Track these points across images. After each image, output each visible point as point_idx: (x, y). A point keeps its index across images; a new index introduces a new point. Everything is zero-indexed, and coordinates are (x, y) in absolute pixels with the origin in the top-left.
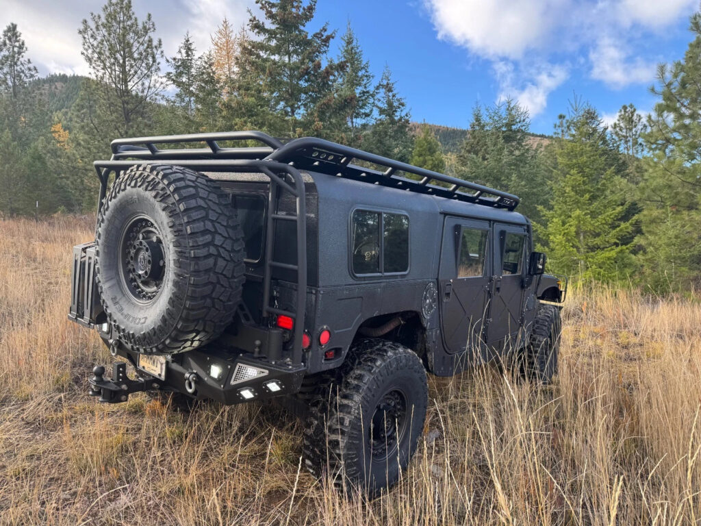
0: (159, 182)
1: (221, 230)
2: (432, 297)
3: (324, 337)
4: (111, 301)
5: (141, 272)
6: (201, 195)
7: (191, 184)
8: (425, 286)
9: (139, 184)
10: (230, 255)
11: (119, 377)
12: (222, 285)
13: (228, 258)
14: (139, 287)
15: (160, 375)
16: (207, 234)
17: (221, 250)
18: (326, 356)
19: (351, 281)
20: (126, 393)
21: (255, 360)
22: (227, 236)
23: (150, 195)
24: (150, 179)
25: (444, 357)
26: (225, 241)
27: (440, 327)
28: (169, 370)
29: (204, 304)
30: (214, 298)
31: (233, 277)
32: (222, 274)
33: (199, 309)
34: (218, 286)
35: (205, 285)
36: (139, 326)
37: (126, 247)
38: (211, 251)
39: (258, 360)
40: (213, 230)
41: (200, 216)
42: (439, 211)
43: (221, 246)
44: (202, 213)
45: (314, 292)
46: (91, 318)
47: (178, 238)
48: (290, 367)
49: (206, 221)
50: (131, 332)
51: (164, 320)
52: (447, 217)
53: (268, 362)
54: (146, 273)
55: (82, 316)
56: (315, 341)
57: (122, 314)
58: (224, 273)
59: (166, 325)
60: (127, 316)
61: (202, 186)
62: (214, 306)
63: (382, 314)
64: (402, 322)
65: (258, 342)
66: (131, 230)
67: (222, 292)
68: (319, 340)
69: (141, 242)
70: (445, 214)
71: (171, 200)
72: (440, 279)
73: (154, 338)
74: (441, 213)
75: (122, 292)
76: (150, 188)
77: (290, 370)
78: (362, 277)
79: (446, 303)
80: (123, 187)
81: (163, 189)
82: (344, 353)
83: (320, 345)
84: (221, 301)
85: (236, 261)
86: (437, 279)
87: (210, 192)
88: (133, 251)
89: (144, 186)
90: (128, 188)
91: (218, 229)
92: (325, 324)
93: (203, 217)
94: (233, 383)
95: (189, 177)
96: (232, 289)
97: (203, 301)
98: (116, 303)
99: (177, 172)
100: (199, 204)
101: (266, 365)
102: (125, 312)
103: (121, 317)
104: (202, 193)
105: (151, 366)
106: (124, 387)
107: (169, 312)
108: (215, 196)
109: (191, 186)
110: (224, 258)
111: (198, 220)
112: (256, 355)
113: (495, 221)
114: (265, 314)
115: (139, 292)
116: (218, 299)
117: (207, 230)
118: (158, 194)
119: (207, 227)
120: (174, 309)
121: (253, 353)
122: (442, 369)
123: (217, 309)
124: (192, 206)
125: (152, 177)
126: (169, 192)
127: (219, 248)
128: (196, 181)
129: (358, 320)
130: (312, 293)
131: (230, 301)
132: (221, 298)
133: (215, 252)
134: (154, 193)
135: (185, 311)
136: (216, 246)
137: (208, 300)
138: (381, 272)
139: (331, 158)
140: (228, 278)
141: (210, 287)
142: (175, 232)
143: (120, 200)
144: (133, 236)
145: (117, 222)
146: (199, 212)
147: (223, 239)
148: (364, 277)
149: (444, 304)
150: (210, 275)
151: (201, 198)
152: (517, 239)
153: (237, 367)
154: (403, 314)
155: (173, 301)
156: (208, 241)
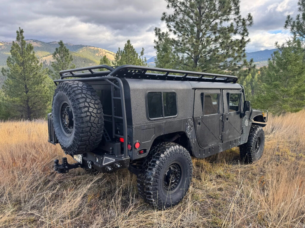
0: (68, 89)
1: (91, 105)
2: (191, 125)
3: (137, 145)
4: (58, 135)
5: (66, 123)
6: (83, 92)
7: (80, 88)
8: (186, 121)
9: (62, 90)
10: (96, 115)
11: (64, 163)
12: (94, 127)
13: (95, 116)
14: (67, 129)
15: (80, 162)
16: (85, 108)
17: (92, 114)
18: (139, 152)
19: (148, 122)
20: (68, 169)
21: (110, 155)
22: (94, 107)
23: (65, 94)
24: (65, 88)
25: (200, 150)
26: (93, 110)
27: (196, 137)
28: (83, 160)
29: (87, 135)
30: (91, 132)
31: (98, 123)
32: (93, 123)
33: (85, 137)
34: (92, 127)
35: (87, 127)
36: (67, 144)
37: (62, 114)
38: (87, 114)
39: (111, 156)
40: (88, 106)
41: (82, 101)
42: (192, 88)
43: (92, 112)
44: (84, 100)
45: (131, 127)
46: (55, 141)
47: (75, 110)
48: (123, 158)
49: (85, 103)
50: (65, 146)
51: (74, 142)
52: (196, 90)
53: (115, 156)
54: (68, 123)
55: (52, 141)
56: (133, 147)
57: (62, 140)
58: (94, 122)
59: (74, 144)
60: (63, 140)
61: (85, 89)
62: (91, 135)
63: (165, 134)
64: (179, 136)
65: (111, 148)
66: (62, 107)
67: (94, 129)
68: (135, 146)
69: (65, 112)
70: (195, 89)
71: (72, 95)
72: (194, 117)
73: (72, 148)
74: (192, 89)
75: (62, 131)
76: (65, 91)
77: (123, 159)
78: (154, 120)
79: (199, 127)
80: (57, 91)
81: (69, 91)
82: (148, 151)
83: (135, 148)
84: (94, 133)
85: (99, 117)
86: (193, 117)
87: (87, 91)
88: (63, 115)
89: (63, 91)
90: (59, 91)
91: (90, 105)
92: (137, 140)
93: (84, 101)
94: (104, 164)
95: (80, 85)
96: (99, 128)
97: (87, 134)
98: (60, 136)
99: (75, 84)
100: (82, 96)
101: (114, 157)
102: (63, 139)
103: (62, 141)
104: (84, 92)
105: (77, 158)
106: (66, 167)
107: (75, 138)
108: (90, 92)
109: (80, 89)
110: (94, 117)
111: (82, 102)
112: (111, 153)
113: (223, 89)
114: (114, 137)
115: (67, 131)
116: (93, 132)
117: (86, 106)
118: (67, 93)
119: (85, 105)
120: (76, 137)
121: (110, 152)
122: (199, 155)
123: (93, 136)
124: (79, 97)
125: (66, 87)
126: (71, 92)
127: (91, 113)
128: (82, 87)
129: (154, 137)
130: (130, 128)
131: (98, 133)
132: (94, 132)
133: (90, 114)
134: (66, 93)
135: (80, 138)
136: (90, 112)
137: (89, 133)
138: (163, 117)
139: (137, 72)
140: (96, 124)
141: (89, 128)
142: (74, 108)
143: (57, 96)
144: (64, 109)
145: (57, 105)
146: (82, 100)
147: (92, 109)
148: (155, 120)
149: (197, 128)
150: (88, 124)
151: (83, 93)
152: (237, 96)
153: (104, 158)
154: (179, 133)
155: (76, 134)
156: (86, 110)
